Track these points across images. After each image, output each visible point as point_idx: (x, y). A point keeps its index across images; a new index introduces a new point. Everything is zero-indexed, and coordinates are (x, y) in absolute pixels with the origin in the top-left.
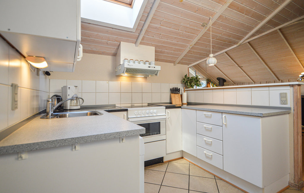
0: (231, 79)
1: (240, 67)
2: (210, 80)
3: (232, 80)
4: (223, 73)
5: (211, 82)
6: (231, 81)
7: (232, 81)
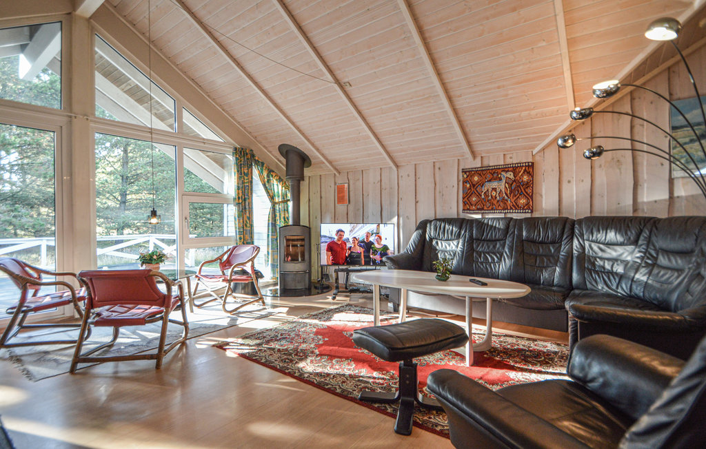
0: (326, 152)
1: (342, 87)
2: (253, 156)
3: (330, 158)
4: (293, 123)
5: (257, 162)
6: (327, 159)
7: (330, 162)
